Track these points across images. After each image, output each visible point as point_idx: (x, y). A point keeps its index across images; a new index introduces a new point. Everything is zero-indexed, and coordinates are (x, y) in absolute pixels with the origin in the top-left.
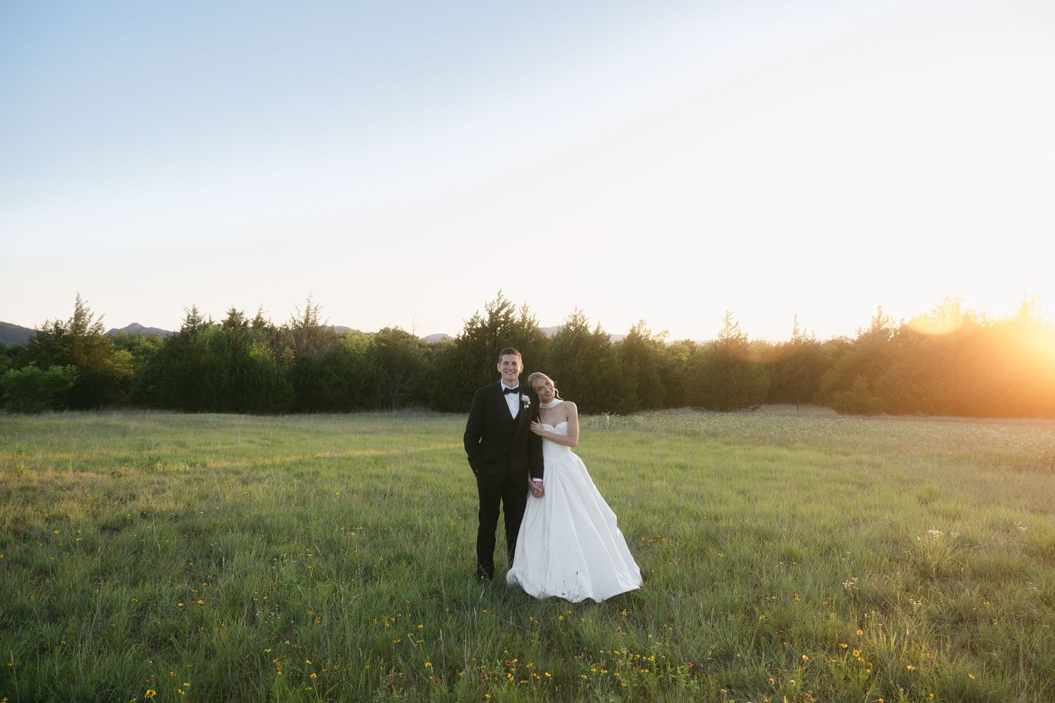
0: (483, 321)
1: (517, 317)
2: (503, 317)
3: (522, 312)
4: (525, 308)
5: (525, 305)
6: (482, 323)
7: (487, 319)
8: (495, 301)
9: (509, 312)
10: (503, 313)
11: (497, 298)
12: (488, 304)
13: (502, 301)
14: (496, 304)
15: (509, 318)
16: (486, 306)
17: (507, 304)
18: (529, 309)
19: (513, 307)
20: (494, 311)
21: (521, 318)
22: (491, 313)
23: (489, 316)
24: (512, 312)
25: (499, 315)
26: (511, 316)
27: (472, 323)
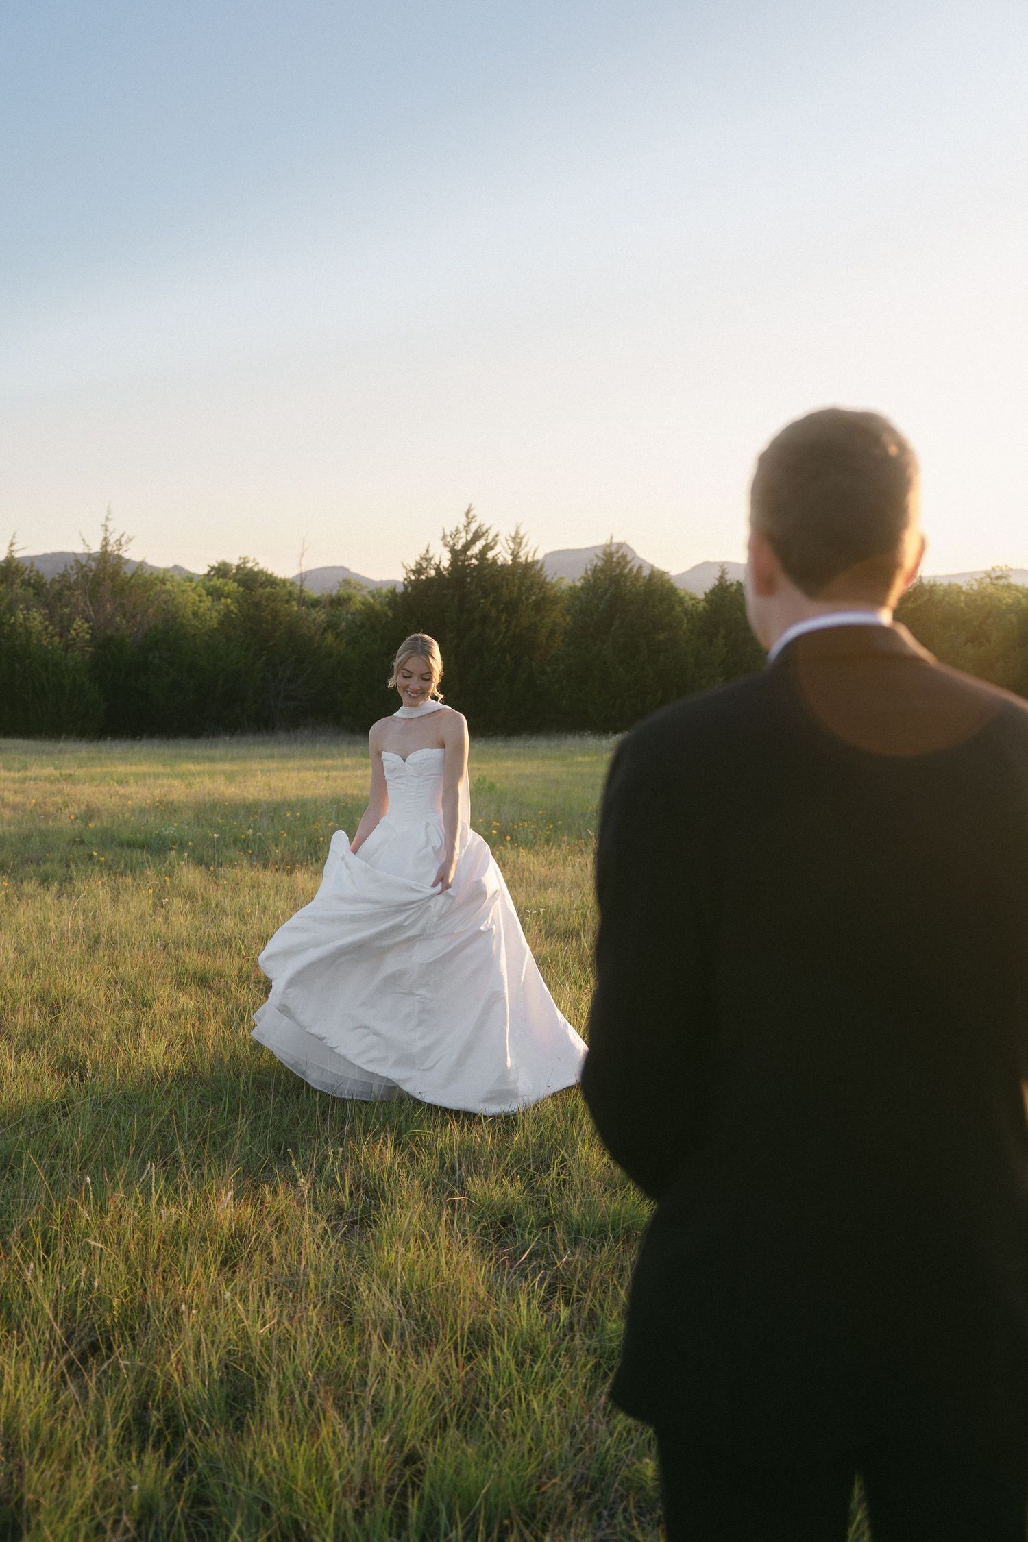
0: (438, 566)
1: (502, 554)
2: (477, 559)
3: (512, 546)
4: (517, 540)
5: (517, 532)
6: (438, 569)
7: (446, 563)
8: (461, 528)
9: (488, 548)
10: (476, 549)
11: (464, 520)
12: (448, 533)
13: (473, 527)
14: (463, 534)
15: (487, 559)
16: (444, 537)
17: (484, 534)
18: (524, 541)
19: (494, 539)
20: (459, 547)
21: (509, 558)
22: (453, 551)
23: (449, 556)
24: (492, 548)
25: (469, 553)
26: (490, 555)
27: (419, 571)
